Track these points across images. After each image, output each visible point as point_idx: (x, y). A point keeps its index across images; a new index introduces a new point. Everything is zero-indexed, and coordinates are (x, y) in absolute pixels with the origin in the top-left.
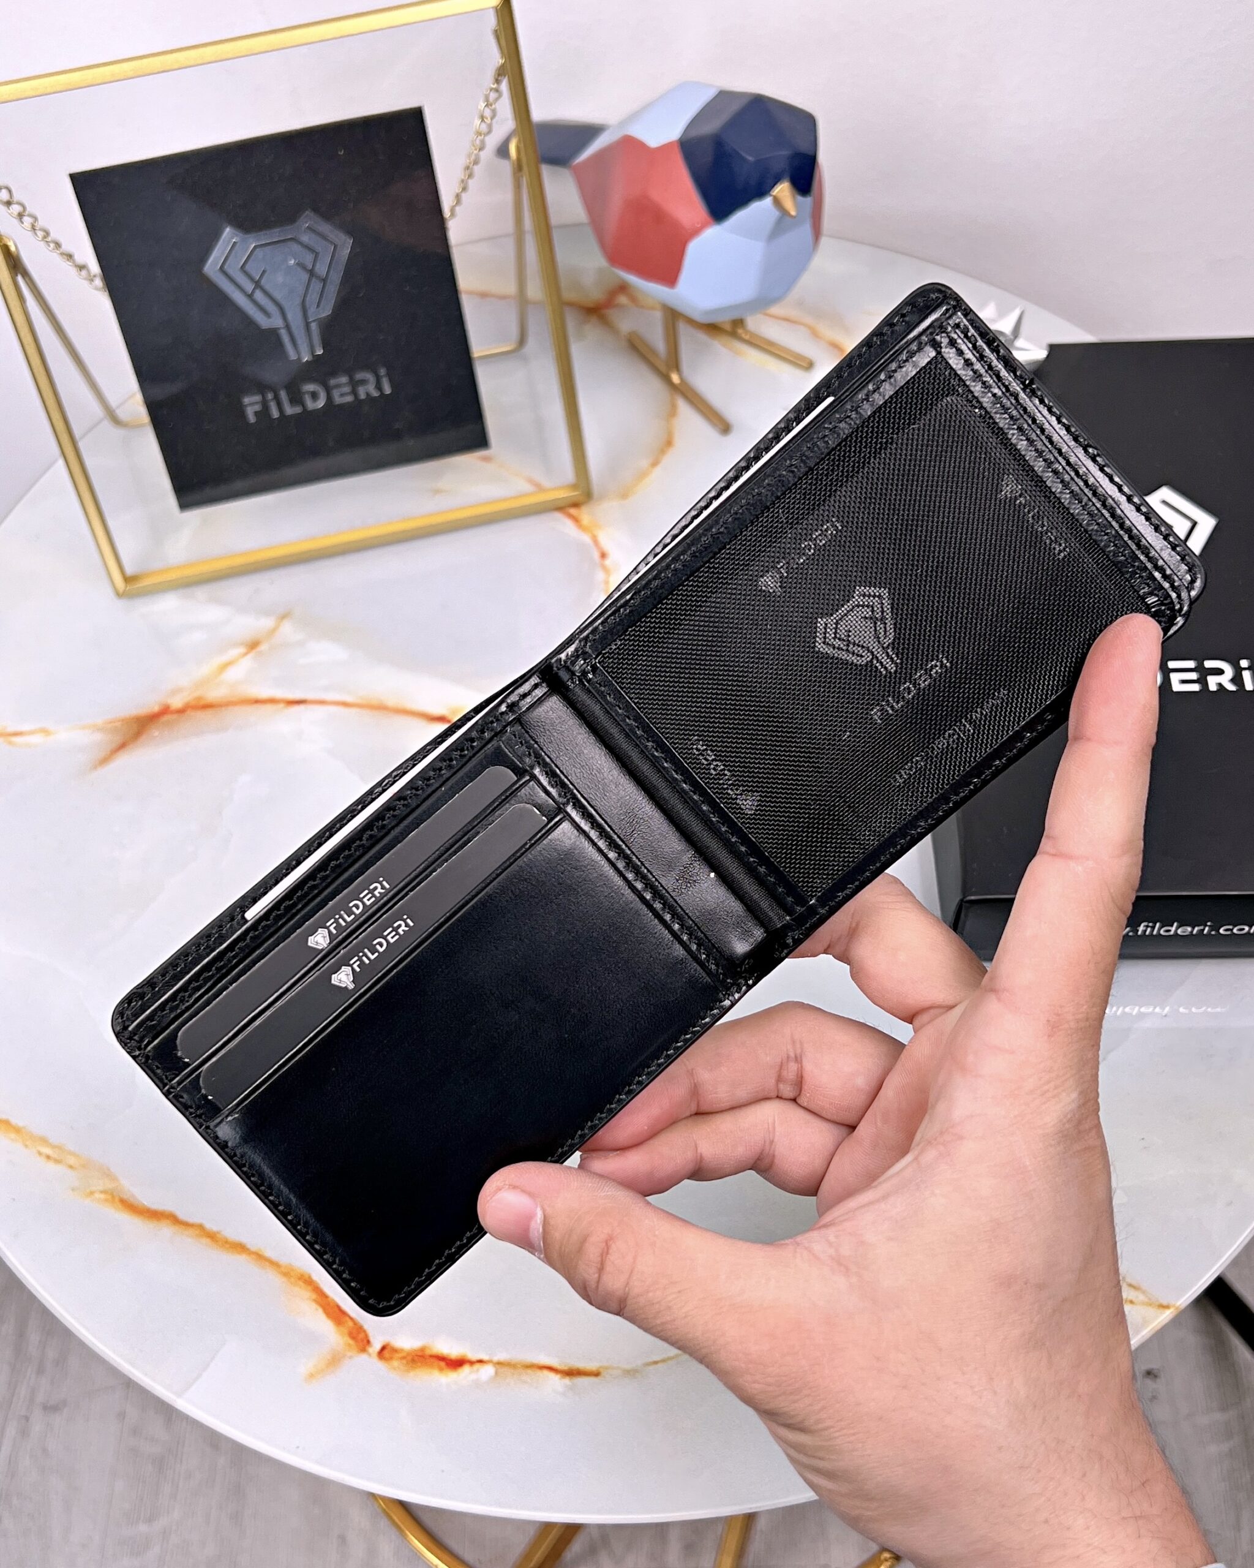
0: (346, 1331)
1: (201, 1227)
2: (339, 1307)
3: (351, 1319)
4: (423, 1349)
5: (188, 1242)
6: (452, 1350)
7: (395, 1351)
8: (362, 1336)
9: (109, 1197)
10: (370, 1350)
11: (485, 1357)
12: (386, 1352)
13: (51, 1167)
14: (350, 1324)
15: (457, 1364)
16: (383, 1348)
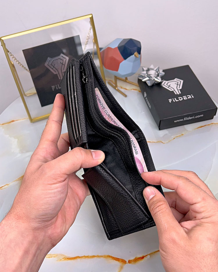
0: (120, 261)
1: (85, 256)
2: (117, 258)
3: (120, 259)
4: (136, 258)
5: (83, 260)
6: (141, 256)
7: (131, 261)
8: (124, 261)
9: (65, 259)
10: (127, 263)
11: (147, 254)
12: (129, 262)
13: (51, 258)
14: (121, 260)
15: (143, 258)
16: (129, 261)
